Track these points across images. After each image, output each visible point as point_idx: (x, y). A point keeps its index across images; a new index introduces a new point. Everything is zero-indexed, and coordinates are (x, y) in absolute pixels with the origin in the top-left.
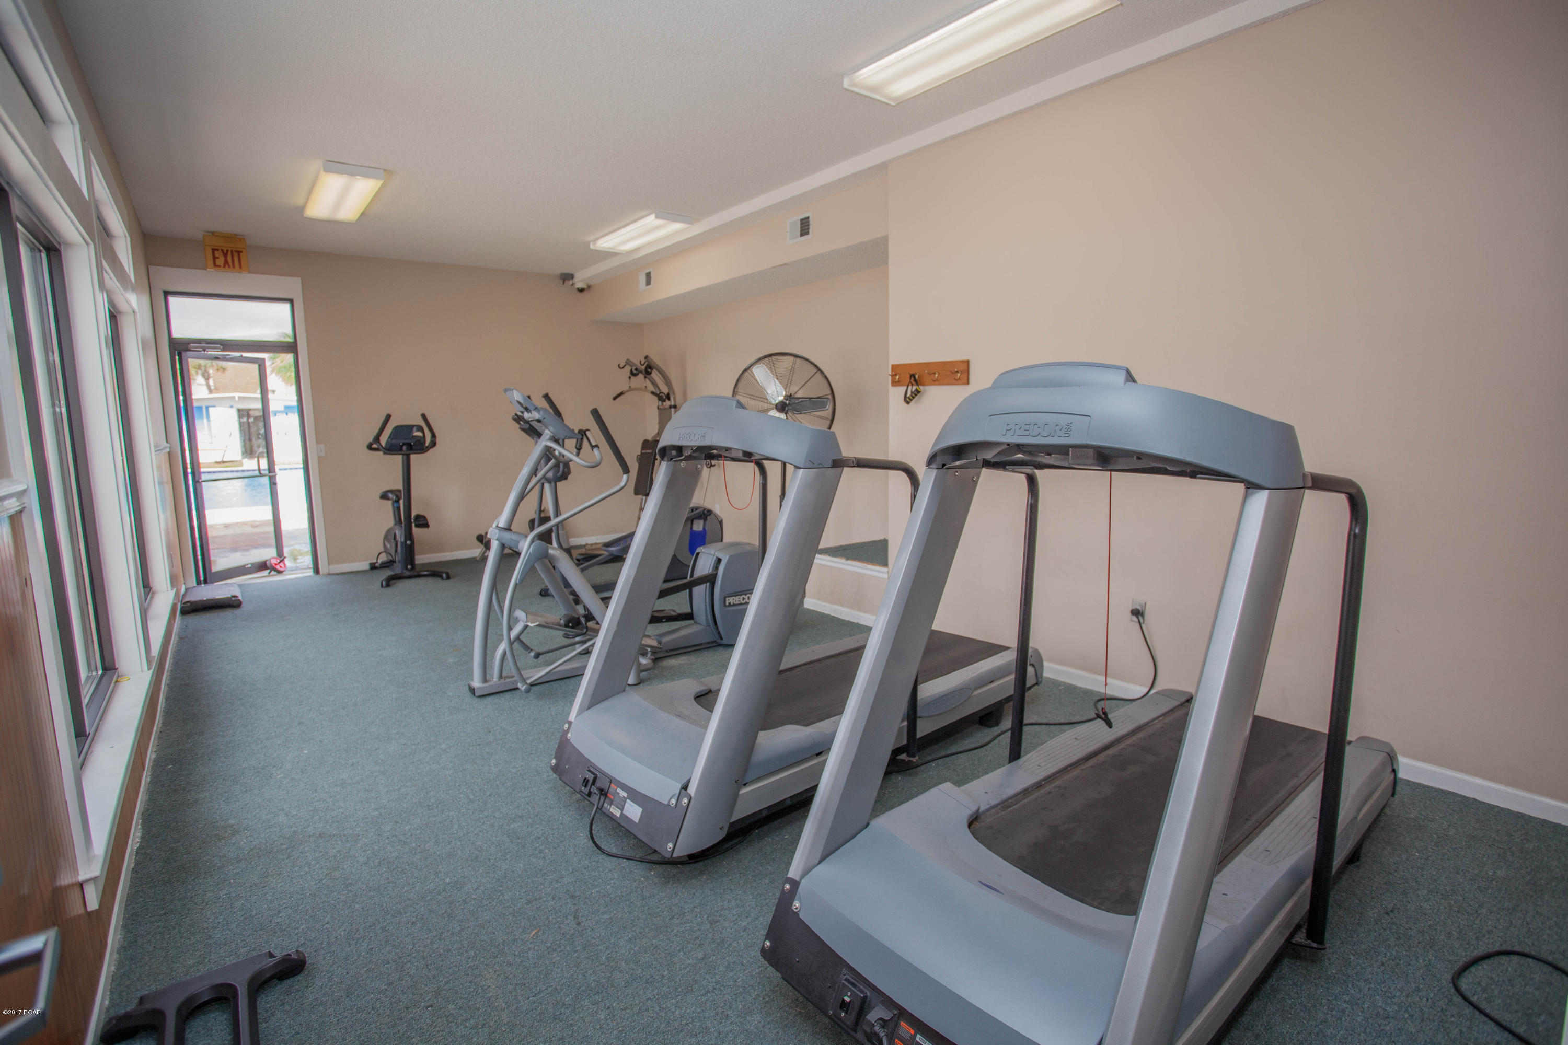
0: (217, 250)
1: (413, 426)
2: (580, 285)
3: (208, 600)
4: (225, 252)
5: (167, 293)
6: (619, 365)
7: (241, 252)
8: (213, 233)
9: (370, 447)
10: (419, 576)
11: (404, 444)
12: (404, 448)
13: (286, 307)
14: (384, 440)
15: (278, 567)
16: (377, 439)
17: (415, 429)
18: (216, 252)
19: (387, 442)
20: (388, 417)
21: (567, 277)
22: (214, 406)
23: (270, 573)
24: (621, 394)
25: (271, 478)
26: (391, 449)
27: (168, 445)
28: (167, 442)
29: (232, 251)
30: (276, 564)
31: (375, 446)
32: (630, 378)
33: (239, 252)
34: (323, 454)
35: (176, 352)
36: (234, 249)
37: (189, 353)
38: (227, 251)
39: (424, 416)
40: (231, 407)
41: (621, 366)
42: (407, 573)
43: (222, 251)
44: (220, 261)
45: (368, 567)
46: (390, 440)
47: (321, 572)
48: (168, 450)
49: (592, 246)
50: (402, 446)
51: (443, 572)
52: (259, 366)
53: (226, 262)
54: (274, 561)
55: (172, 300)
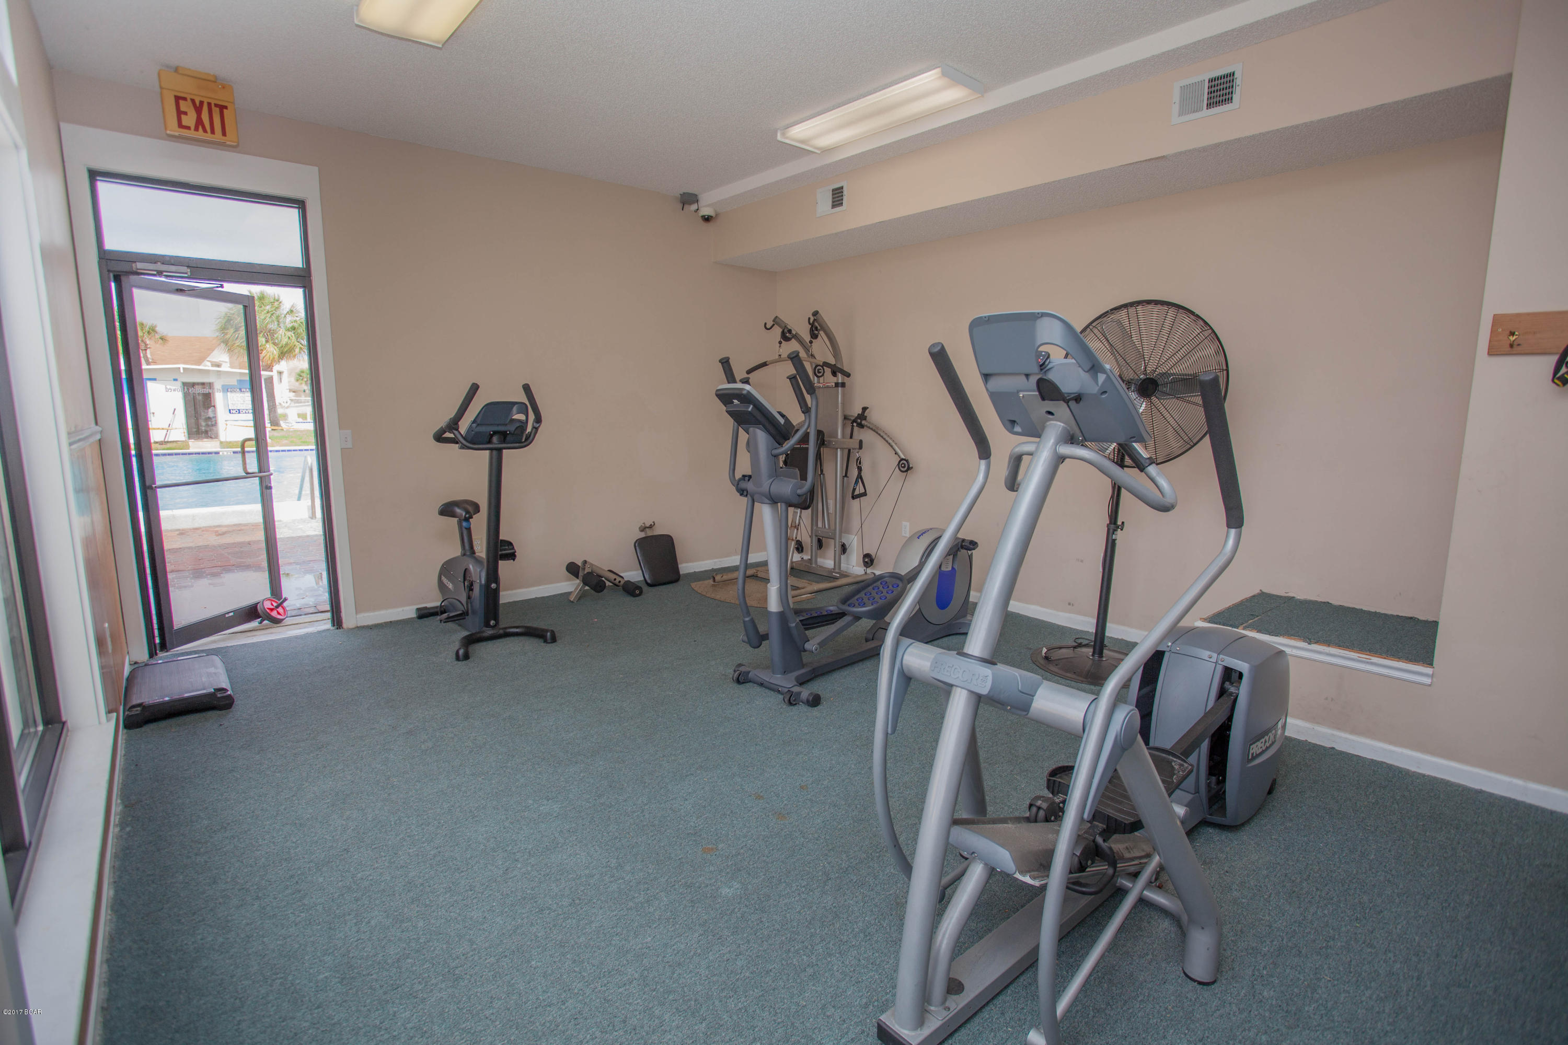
0: (185, 99)
1: (514, 404)
2: (706, 211)
3: (172, 702)
4: (198, 104)
5: (94, 175)
6: (766, 324)
7: (226, 107)
8: (176, 70)
9: (439, 437)
10: (507, 635)
11: (495, 433)
12: (495, 439)
13: (293, 214)
14: (464, 426)
15: (274, 614)
16: (453, 425)
17: (515, 409)
18: (182, 103)
19: (470, 429)
20: (475, 388)
21: (688, 199)
22: (155, 379)
23: (261, 623)
24: (764, 364)
25: (261, 479)
26: (474, 441)
27: (98, 428)
28: (97, 423)
29: (209, 104)
30: (272, 610)
31: (448, 435)
32: (780, 343)
33: (222, 108)
34: (350, 445)
35: (112, 275)
36: (213, 102)
37: (133, 278)
38: (202, 103)
39: (527, 389)
40: (175, 380)
41: (768, 326)
42: (489, 632)
43: (193, 101)
44: (190, 119)
45: (413, 615)
46: (474, 425)
47: (345, 625)
48: (98, 437)
49: (779, 138)
50: (491, 436)
51: (547, 631)
52: (245, 307)
53: (199, 123)
54: (268, 605)
55: (103, 187)
